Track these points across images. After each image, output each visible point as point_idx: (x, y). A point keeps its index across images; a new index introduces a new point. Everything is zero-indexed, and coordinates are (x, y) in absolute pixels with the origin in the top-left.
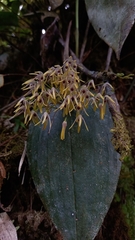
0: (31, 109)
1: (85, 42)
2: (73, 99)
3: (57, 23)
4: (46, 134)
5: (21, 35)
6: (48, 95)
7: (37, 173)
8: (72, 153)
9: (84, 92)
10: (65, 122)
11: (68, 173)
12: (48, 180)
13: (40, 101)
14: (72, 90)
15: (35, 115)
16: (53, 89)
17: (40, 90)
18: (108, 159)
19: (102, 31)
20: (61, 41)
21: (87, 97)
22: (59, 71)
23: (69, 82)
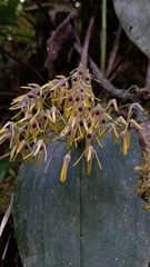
0: (22, 138)
1: (116, 48)
2: (82, 124)
3: (71, 21)
4: (43, 180)
5: (19, 39)
6: (46, 118)
7: (25, 238)
8: (81, 209)
9: (98, 113)
10: (68, 156)
11: (74, 240)
12: (42, 250)
13: (34, 126)
14: (80, 110)
15: (26, 147)
16: (54, 109)
17: (34, 111)
18: (136, 219)
19: (133, 30)
20: (77, 46)
21: (104, 122)
22: (64, 85)
23: (77, 100)
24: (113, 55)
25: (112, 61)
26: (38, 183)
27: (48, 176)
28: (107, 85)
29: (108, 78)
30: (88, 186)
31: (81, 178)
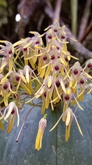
4: (14, 149)
6: (18, 79)
9: (76, 72)
10: (43, 120)
20: (48, 11)
21: (82, 82)
22: (38, 43)
23: (53, 58)
24: (85, 21)
25: (83, 27)
26: (9, 153)
27: (20, 145)
28: (81, 48)
29: (82, 42)
30: (65, 155)
31: (57, 147)
